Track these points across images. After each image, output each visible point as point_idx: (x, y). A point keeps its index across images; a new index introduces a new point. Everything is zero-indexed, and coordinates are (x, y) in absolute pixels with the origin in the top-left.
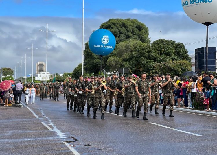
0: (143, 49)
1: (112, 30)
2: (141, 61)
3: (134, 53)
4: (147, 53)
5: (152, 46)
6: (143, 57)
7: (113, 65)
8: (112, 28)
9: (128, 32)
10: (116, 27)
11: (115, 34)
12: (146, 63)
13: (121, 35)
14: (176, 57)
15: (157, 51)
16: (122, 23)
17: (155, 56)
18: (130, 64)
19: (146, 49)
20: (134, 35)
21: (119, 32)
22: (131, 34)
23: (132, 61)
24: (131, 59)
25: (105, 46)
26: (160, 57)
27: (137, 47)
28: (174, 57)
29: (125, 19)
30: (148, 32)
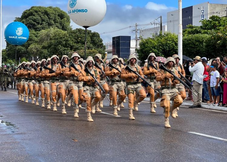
0: (61, 38)
1: (34, 17)
2: (59, 49)
3: (53, 41)
4: (65, 42)
5: (69, 35)
6: (60, 45)
7: (34, 52)
8: (34, 15)
9: (50, 20)
10: (39, 14)
11: (37, 21)
12: (63, 50)
13: (43, 22)
14: (91, 45)
15: (74, 40)
16: (44, 10)
17: (71, 44)
18: (48, 52)
19: (64, 38)
20: (56, 23)
21: (41, 20)
22: (53, 22)
23: (51, 49)
24: (49, 46)
25: (19, 37)
26: (76, 45)
27: (56, 36)
28: (89, 45)
29: (48, 7)
30: (70, 20)
